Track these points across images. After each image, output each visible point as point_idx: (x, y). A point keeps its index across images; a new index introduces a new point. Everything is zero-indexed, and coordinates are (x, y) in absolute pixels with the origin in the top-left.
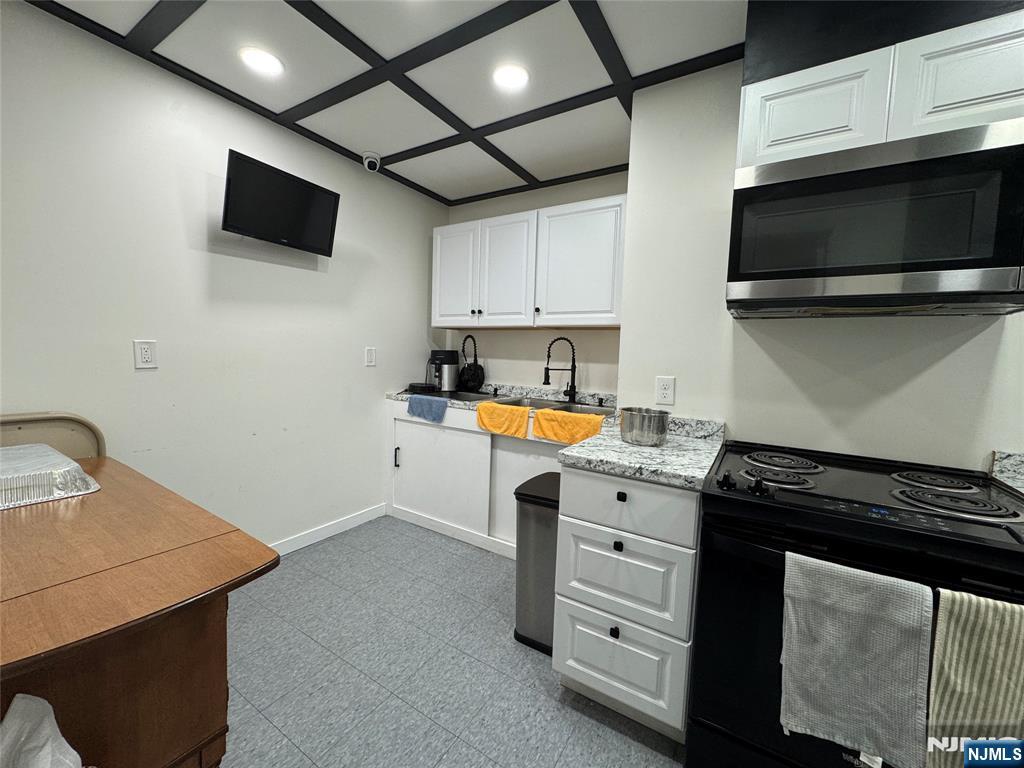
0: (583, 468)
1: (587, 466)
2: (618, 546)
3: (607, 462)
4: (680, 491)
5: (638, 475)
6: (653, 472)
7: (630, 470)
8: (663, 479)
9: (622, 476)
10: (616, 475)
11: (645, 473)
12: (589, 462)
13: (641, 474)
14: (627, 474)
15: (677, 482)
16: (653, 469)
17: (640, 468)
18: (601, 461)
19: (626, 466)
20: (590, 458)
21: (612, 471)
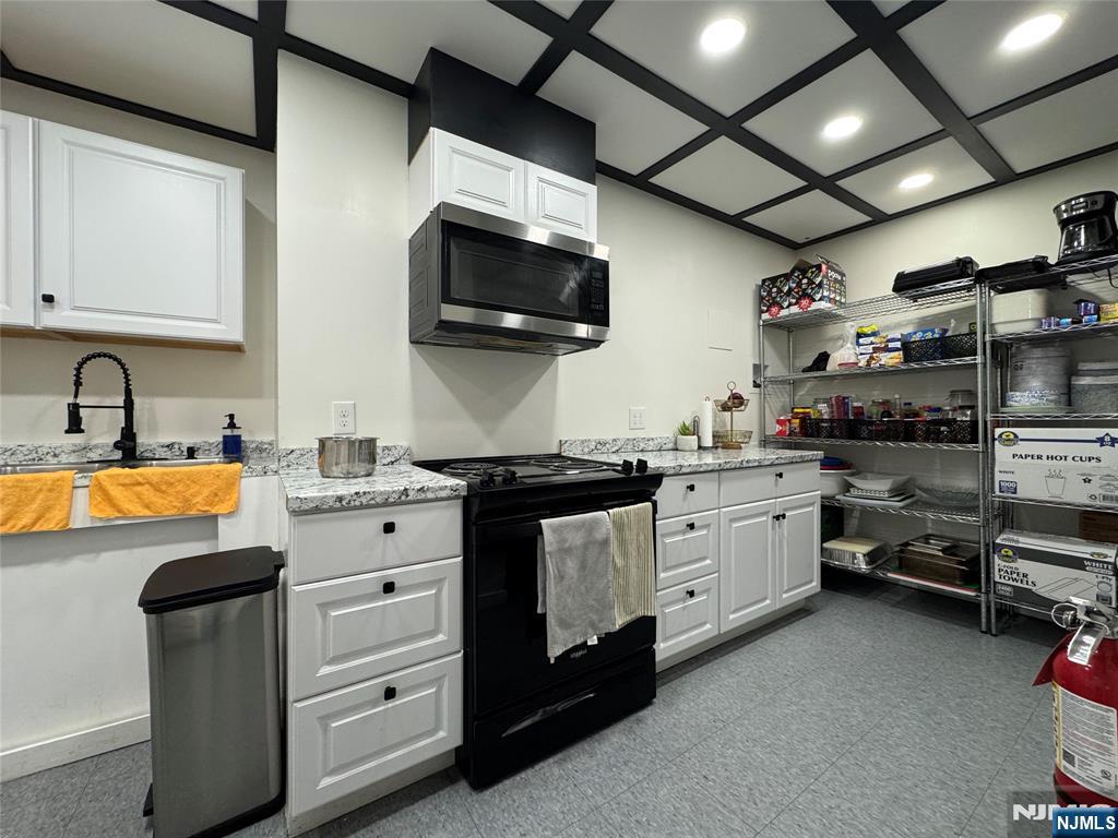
0: (331, 510)
1: (338, 505)
2: (389, 588)
3: (365, 493)
4: (445, 503)
5: (403, 498)
6: (419, 490)
7: (394, 495)
8: (430, 495)
9: (386, 504)
10: (377, 506)
11: (411, 493)
12: (340, 499)
13: (407, 496)
14: (391, 500)
15: (443, 494)
16: (419, 487)
17: (406, 490)
18: (357, 493)
19: (389, 492)
20: (339, 493)
21: (373, 502)
